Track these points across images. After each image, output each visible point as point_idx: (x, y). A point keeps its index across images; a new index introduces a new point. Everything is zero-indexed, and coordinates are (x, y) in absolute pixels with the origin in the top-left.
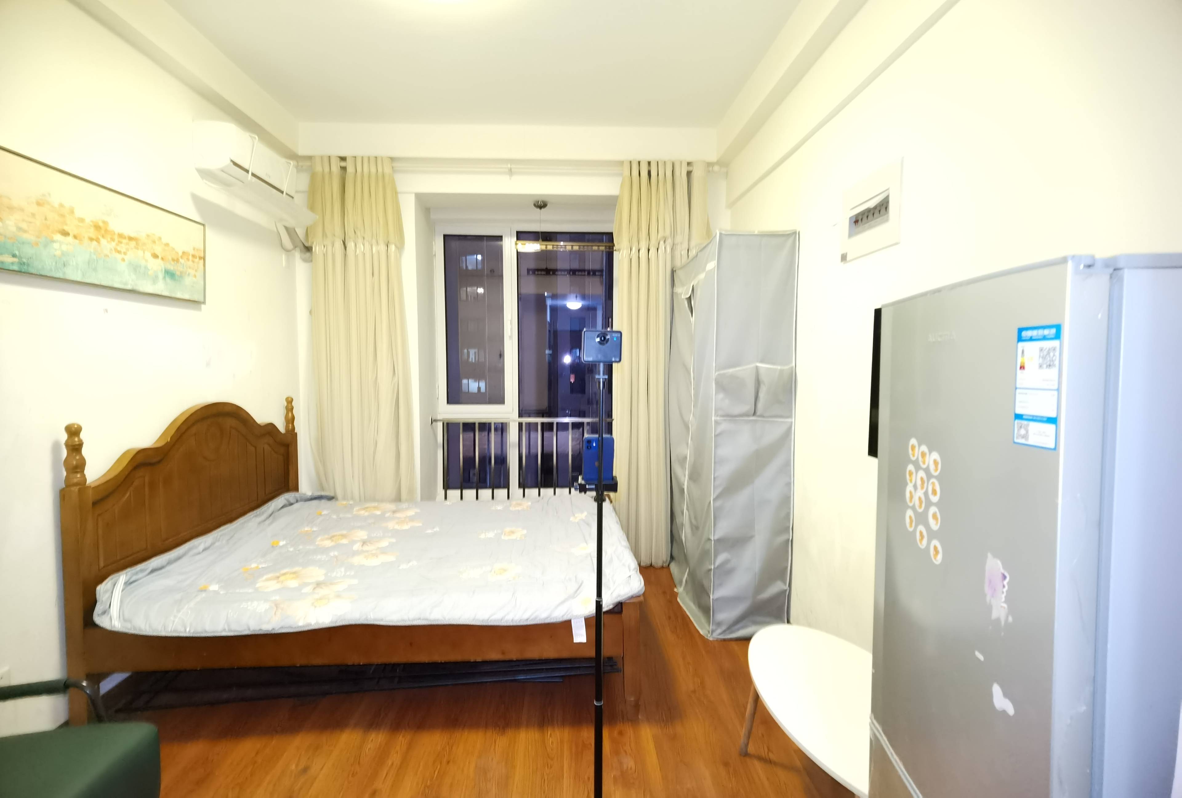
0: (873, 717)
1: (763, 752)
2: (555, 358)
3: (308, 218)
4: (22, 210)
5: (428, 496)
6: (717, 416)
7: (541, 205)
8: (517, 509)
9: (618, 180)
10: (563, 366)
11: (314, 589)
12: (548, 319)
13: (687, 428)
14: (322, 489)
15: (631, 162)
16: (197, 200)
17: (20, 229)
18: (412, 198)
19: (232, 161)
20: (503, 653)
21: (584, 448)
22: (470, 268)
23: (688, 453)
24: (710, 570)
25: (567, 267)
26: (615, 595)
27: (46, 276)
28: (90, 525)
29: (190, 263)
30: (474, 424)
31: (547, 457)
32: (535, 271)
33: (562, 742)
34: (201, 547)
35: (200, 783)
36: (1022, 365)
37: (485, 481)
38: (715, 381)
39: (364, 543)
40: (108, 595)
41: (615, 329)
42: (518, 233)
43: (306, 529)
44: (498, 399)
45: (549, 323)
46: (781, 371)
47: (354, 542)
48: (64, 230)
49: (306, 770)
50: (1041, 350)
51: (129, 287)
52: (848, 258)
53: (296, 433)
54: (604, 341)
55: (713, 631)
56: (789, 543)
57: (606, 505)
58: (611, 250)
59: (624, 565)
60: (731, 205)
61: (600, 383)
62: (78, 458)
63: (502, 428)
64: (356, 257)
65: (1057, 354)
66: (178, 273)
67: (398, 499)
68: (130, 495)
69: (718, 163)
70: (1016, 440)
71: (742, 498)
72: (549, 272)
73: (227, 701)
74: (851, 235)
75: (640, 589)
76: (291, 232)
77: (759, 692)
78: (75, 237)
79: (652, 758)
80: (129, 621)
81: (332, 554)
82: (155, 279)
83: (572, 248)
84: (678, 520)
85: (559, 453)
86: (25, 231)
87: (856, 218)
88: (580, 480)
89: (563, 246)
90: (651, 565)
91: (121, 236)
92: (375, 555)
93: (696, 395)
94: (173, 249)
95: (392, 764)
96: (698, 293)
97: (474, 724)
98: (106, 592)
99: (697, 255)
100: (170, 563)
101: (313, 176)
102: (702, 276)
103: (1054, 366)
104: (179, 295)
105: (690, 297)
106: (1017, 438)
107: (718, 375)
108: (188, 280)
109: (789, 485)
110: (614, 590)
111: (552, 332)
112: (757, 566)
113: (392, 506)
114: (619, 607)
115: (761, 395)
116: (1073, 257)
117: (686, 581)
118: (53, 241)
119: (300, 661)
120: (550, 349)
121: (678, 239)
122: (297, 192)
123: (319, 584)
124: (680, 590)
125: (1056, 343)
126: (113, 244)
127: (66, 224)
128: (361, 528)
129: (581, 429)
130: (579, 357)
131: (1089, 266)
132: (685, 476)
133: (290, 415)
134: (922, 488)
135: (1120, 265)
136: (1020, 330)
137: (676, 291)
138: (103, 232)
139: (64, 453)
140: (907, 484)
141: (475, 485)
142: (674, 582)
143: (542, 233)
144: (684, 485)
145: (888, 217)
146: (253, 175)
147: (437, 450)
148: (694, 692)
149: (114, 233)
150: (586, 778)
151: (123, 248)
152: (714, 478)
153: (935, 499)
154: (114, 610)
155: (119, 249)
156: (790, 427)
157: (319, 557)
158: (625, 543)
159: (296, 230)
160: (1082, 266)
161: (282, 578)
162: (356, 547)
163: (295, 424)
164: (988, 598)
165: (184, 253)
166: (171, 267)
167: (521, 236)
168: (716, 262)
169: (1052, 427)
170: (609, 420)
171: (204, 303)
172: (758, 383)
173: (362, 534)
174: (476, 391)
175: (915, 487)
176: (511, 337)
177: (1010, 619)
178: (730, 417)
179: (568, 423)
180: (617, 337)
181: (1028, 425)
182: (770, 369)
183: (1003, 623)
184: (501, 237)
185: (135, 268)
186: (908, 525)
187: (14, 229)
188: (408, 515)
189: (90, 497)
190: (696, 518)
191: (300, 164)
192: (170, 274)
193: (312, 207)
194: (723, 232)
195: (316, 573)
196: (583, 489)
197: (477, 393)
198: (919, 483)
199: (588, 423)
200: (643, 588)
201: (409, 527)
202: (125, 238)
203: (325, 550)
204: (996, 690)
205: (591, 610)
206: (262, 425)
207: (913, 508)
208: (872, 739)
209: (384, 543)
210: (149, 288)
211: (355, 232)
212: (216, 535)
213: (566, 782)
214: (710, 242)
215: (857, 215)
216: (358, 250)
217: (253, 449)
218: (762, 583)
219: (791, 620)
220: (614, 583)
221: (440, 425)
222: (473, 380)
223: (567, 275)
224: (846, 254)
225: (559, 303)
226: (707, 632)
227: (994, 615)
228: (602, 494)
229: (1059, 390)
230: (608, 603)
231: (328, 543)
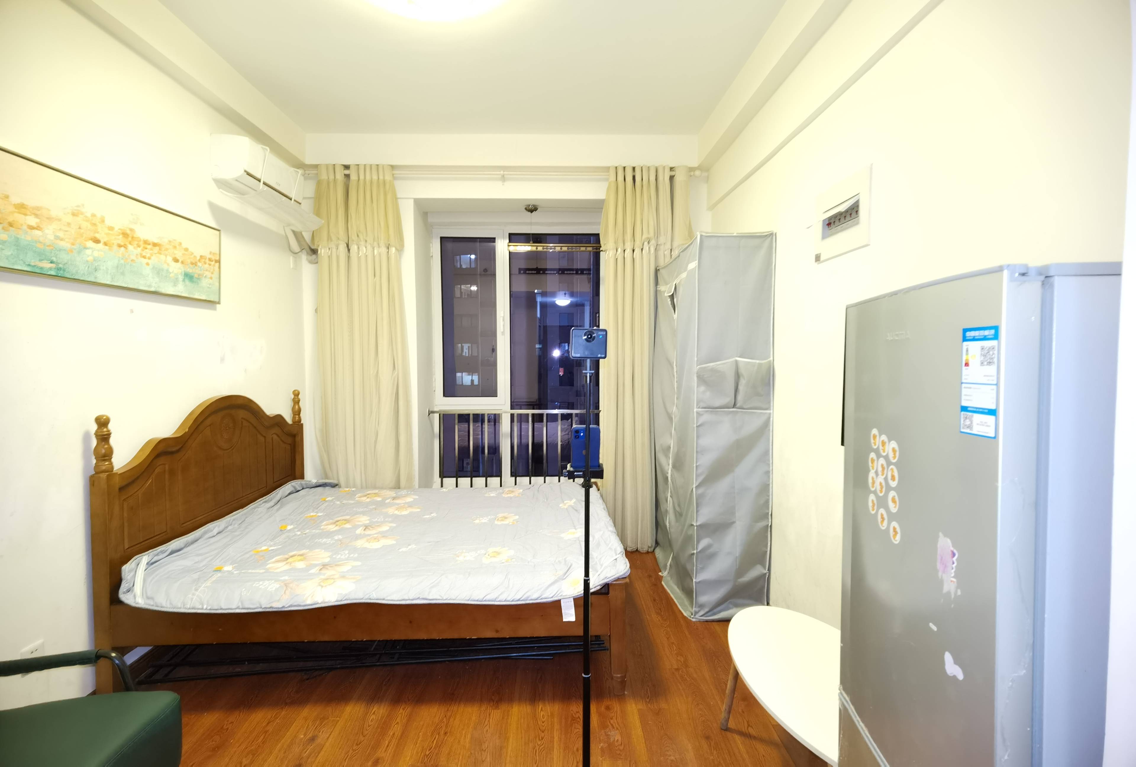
0: (842, 687)
1: (744, 729)
2: (545, 352)
3: (314, 222)
4: (59, 220)
5: (425, 483)
6: (699, 408)
7: (532, 209)
8: (509, 495)
9: (604, 185)
10: (553, 359)
11: (321, 570)
12: (539, 315)
13: (671, 419)
14: (327, 477)
15: (616, 167)
16: (214, 208)
17: (57, 238)
18: (411, 203)
19: (245, 171)
20: (497, 631)
21: (573, 437)
22: (464, 267)
23: (671, 443)
24: (693, 554)
25: (557, 267)
26: (602, 576)
27: (79, 280)
28: (117, 509)
29: (207, 266)
30: (469, 415)
31: (537, 446)
32: (526, 271)
33: (552, 715)
34: (215, 531)
35: (216, 749)
36: (967, 361)
37: (478, 471)
38: (697, 374)
39: (366, 527)
40: (132, 574)
41: (601, 327)
42: (510, 235)
43: (312, 514)
44: (491, 392)
45: (539, 318)
46: (760, 365)
47: (356, 527)
48: (95, 237)
49: (313, 739)
50: (983, 349)
51: (153, 289)
52: (822, 259)
53: (302, 424)
54: (590, 338)
55: (696, 613)
56: (768, 529)
57: (593, 491)
58: (598, 250)
59: (610, 548)
60: (712, 207)
61: (586, 377)
62: (106, 446)
63: (495, 419)
64: (359, 258)
65: (996, 352)
66: (196, 276)
67: (397, 486)
68: (152, 481)
69: (699, 168)
70: (962, 430)
71: (723, 486)
72: (540, 271)
73: (238, 675)
74: (824, 237)
75: (625, 571)
76: (298, 235)
77: (739, 670)
78: (105, 244)
79: (637, 732)
80: (152, 598)
81: (336, 538)
82: (175, 282)
83: (561, 249)
84: (663, 507)
85: (548, 442)
86: (62, 240)
87: (829, 220)
88: (569, 467)
89: (554, 248)
90: (637, 550)
91: (146, 242)
92: (377, 539)
93: (679, 388)
94: (193, 253)
95: (394, 734)
96: (680, 291)
97: (470, 698)
98: (130, 571)
99: (679, 256)
100: (187, 545)
101: (319, 183)
102: (684, 275)
103: (994, 363)
104: (196, 296)
105: (673, 295)
106: (963, 428)
107: (700, 368)
108: (205, 282)
109: (768, 473)
110: (601, 572)
111: (542, 327)
112: (738, 551)
113: (393, 493)
114: (606, 588)
115: (741, 388)
116: (1008, 266)
117: (670, 565)
118: (86, 248)
119: (307, 637)
120: (540, 343)
121: (662, 240)
122: (304, 198)
123: (324, 566)
124: (664, 574)
125: (994, 343)
126: (139, 249)
127: (98, 232)
128: (364, 513)
129: (570, 420)
130: (568, 351)
131: (1023, 274)
132: (669, 465)
133: (297, 407)
134: (883, 475)
135: (1051, 273)
136: (965, 331)
137: (659, 289)
138: (130, 239)
139: (94, 442)
140: (868, 471)
141: (469, 474)
142: (659, 567)
143: (533, 234)
144: (668, 473)
145: (858, 220)
146: (264, 183)
147: (434, 440)
148: (677, 670)
149: (140, 241)
150: (575, 749)
151: (147, 253)
152: (696, 466)
153: (893, 484)
154: (138, 589)
155: (144, 254)
156: (769, 418)
157: (325, 540)
158: (612, 528)
159: (303, 233)
160: (1017, 275)
161: (290, 560)
162: (359, 531)
163: (301, 415)
164: (940, 574)
165: (201, 256)
166: (189, 270)
167: (513, 238)
168: (697, 261)
169: (991, 419)
170: (596, 411)
171: (219, 303)
172: (738, 376)
173: (364, 520)
174: (469, 383)
175: (876, 473)
176: (503, 333)
177: (959, 593)
178: (711, 408)
179: (557, 414)
180: (603, 337)
181: (972, 416)
182: (749, 362)
183: (953, 596)
184: (494, 238)
185: (158, 272)
186: (871, 508)
187: (52, 237)
188: (407, 501)
189: (117, 483)
190: (679, 505)
191: (307, 172)
192: (189, 277)
193: (318, 213)
194: (704, 234)
195: (323, 556)
196: (571, 476)
197: (471, 385)
198: (880, 469)
199: (577, 415)
200: (628, 570)
201: (408, 512)
202: (149, 244)
203: (329, 534)
204: (948, 657)
205: (579, 590)
206: (271, 416)
207: (875, 492)
208: (841, 708)
209: (385, 528)
210: (170, 290)
211: (358, 236)
212: (229, 519)
213: (557, 753)
214: (691, 243)
215: (830, 218)
216: (360, 253)
217: (262, 439)
218: (742, 568)
219: (771, 603)
220: (602, 565)
221: (436, 417)
222: (467, 373)
223: (556, 274)
224: (820, 254)
225: (549, 300)
226: (691, 615)
227: (946, 589)
228: (589, 481)
229: (997, 384)
230: (595, 584)
231: (332, 528)
